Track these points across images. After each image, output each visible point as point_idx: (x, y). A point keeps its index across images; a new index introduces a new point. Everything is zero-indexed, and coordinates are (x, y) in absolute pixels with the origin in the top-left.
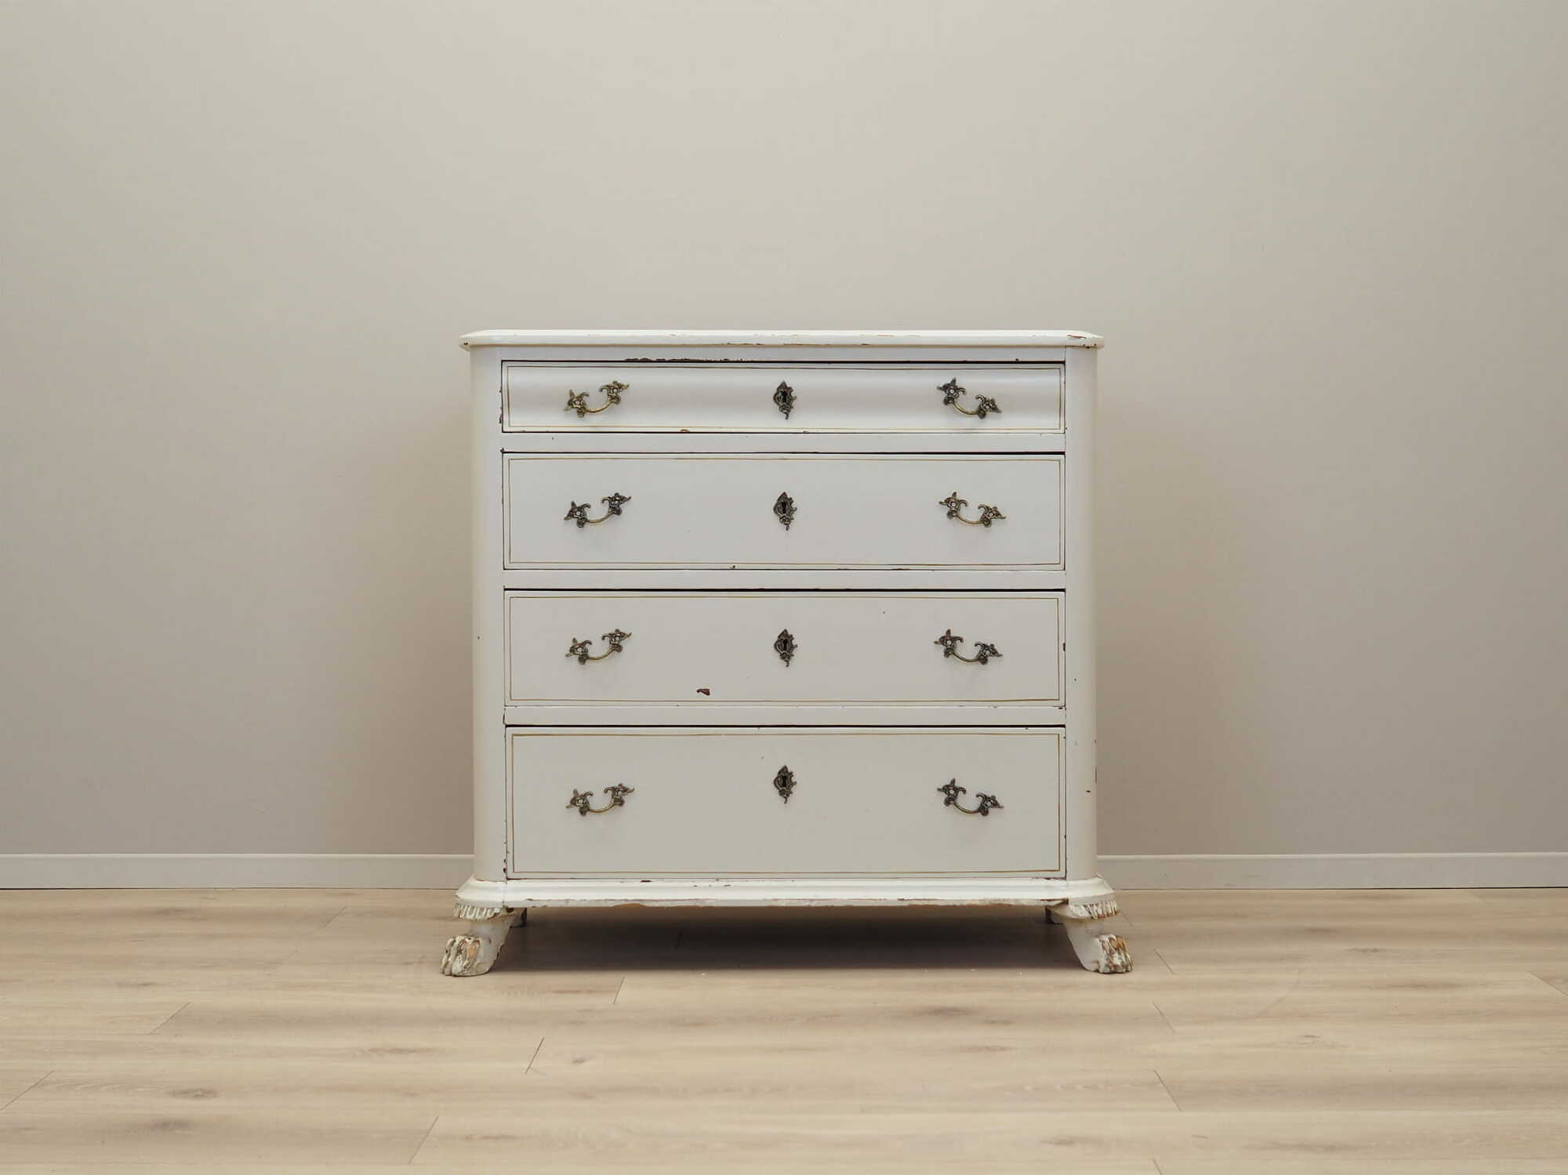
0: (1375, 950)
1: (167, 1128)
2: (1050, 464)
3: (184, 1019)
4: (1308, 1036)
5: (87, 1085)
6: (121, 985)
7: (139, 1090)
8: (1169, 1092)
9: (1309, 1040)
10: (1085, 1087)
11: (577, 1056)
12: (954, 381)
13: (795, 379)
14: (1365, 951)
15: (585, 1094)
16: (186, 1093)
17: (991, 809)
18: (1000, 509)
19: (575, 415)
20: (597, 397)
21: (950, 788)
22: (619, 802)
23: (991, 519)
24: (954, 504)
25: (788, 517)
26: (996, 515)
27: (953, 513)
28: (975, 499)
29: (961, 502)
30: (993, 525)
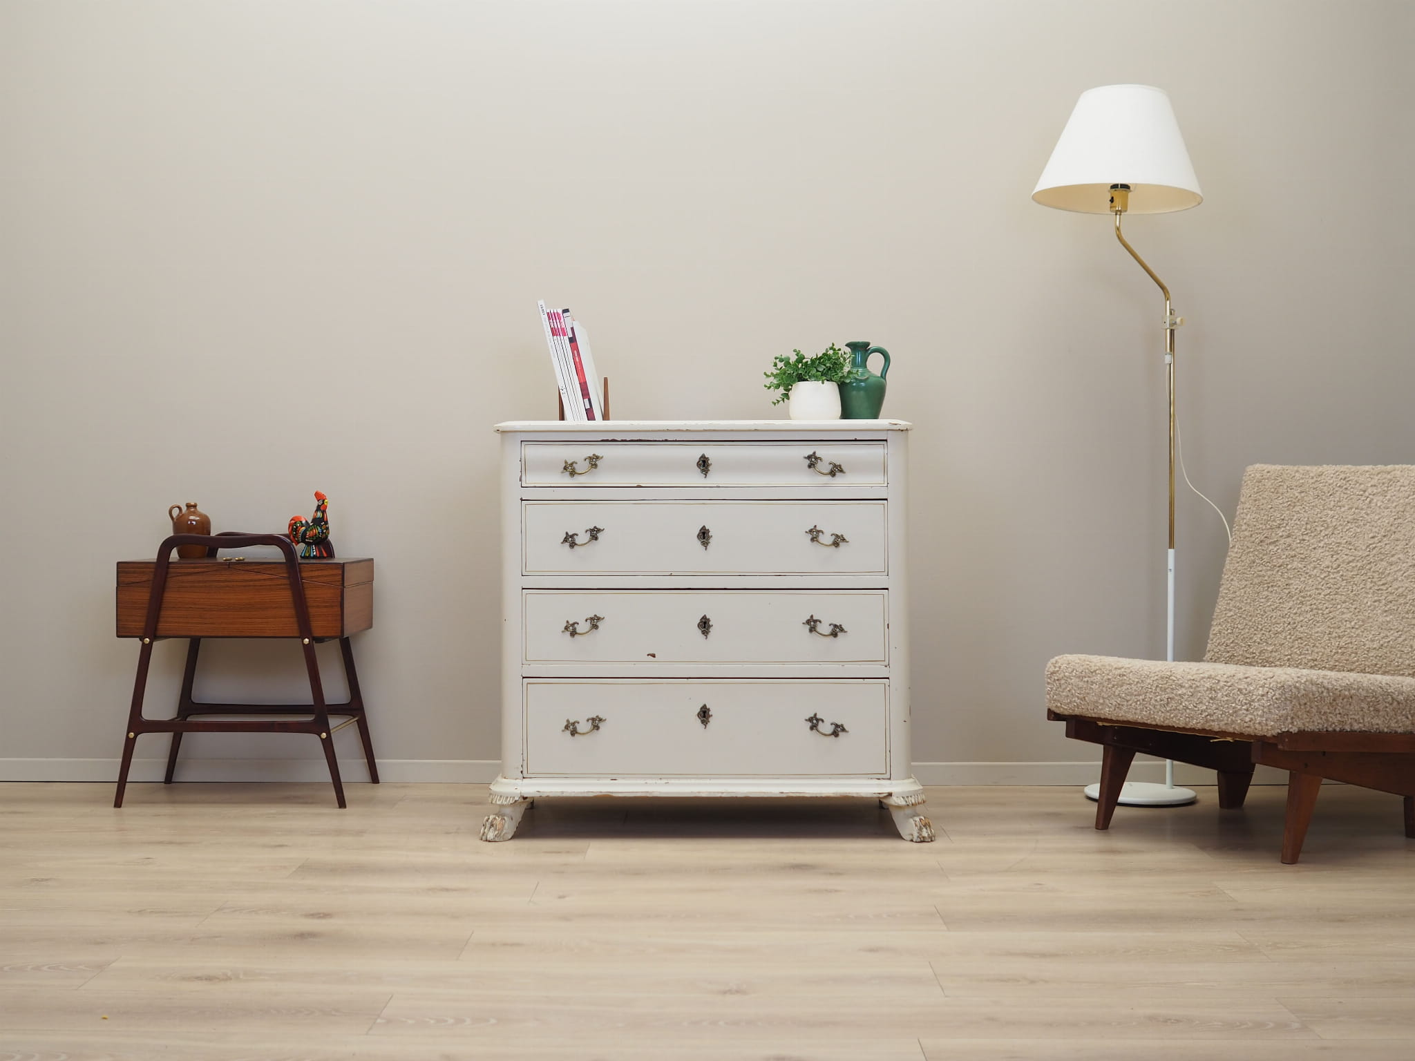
1: (303, 937)
2: (878, 506)
6: (265, 846)
7: (284, 913)
8: (944, 920)
9: (1039, 886)
10: (888, 916)
11: (561, 895)
12: (814, 453)
13: (711, 452)
15: (566, 918)
17: (841, 734)
18: (846, 537)
19: (568, 477)
20: (582, 465)
21: (813, 719)
22: (596, 728)
23: (839, 543)
24: (815, 533)
25: (707, 542)
26: (843, 540)
27: (815, 539)
28: (829, 530)
29: (820, 532)
30: (840, 546)
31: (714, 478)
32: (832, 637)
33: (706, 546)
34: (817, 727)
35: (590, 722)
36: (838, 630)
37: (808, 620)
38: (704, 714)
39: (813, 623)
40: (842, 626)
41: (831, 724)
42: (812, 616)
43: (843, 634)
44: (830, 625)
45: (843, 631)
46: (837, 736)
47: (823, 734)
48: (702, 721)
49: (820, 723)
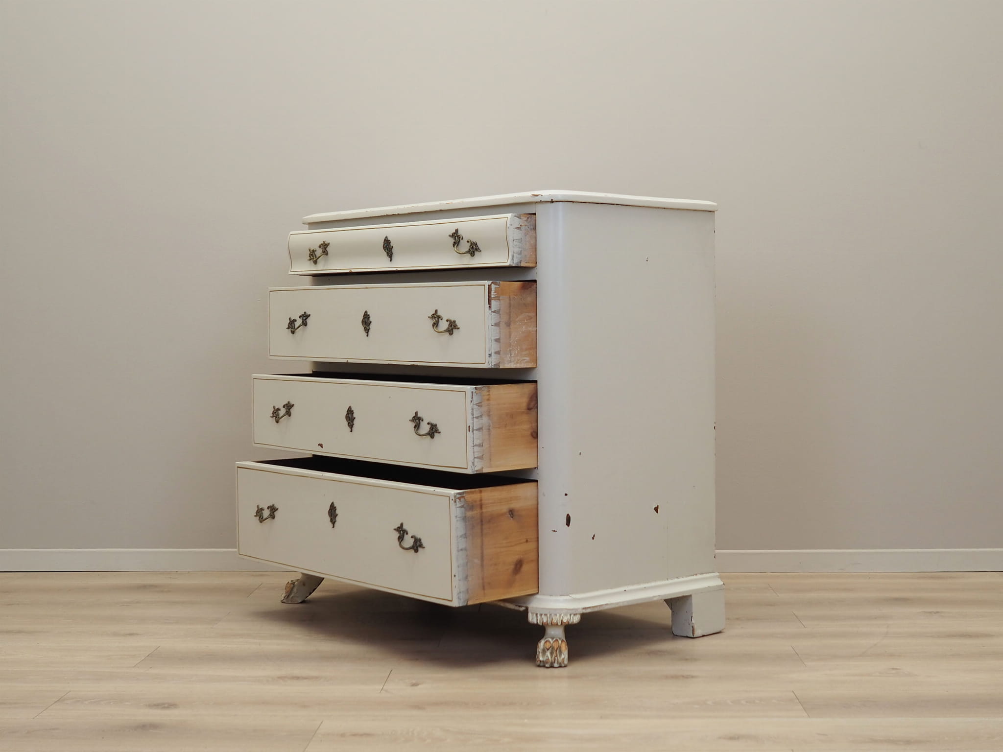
0: (938, 612)
1: (145, 728)
3: (156, 657)
4: (893, 669)
5: (93, 701)
6: (115, 634)
7: (127, 703)
8: (802, 705)
9: (894, 671)
10: (747, 702)
11: (414, 681)
12: (457, 230)
14: (930, 613)
15: (419, 706)
16: (157, 706)
17: (420, 549)
18: (456, 322)
19: (313, 264)
20: (319, 252)
21: (400, 529)
22: (272, 516)
23: (452, 329)
24: (436, 318)
25: (368, 328)
26: (454, 326)
27: (436, 325)
28: (445, 314)
29: (439, 317)
30: (453, 335)
32: (428, 437)
33: (367, 333)
34: (403, 539)
35: (269, 510)
36: (434, 430)
37: (414, 417)
38: (333, 512)
39: (417, 421)
40: (436, 425)
41: (412, 537)
42: (416, 413)
43: (437, 434)
44: (428, 424)
45: (437, 431)
46: (416, 551)
47: (403, 548)
48: (331, 519)
49: (405, 533)
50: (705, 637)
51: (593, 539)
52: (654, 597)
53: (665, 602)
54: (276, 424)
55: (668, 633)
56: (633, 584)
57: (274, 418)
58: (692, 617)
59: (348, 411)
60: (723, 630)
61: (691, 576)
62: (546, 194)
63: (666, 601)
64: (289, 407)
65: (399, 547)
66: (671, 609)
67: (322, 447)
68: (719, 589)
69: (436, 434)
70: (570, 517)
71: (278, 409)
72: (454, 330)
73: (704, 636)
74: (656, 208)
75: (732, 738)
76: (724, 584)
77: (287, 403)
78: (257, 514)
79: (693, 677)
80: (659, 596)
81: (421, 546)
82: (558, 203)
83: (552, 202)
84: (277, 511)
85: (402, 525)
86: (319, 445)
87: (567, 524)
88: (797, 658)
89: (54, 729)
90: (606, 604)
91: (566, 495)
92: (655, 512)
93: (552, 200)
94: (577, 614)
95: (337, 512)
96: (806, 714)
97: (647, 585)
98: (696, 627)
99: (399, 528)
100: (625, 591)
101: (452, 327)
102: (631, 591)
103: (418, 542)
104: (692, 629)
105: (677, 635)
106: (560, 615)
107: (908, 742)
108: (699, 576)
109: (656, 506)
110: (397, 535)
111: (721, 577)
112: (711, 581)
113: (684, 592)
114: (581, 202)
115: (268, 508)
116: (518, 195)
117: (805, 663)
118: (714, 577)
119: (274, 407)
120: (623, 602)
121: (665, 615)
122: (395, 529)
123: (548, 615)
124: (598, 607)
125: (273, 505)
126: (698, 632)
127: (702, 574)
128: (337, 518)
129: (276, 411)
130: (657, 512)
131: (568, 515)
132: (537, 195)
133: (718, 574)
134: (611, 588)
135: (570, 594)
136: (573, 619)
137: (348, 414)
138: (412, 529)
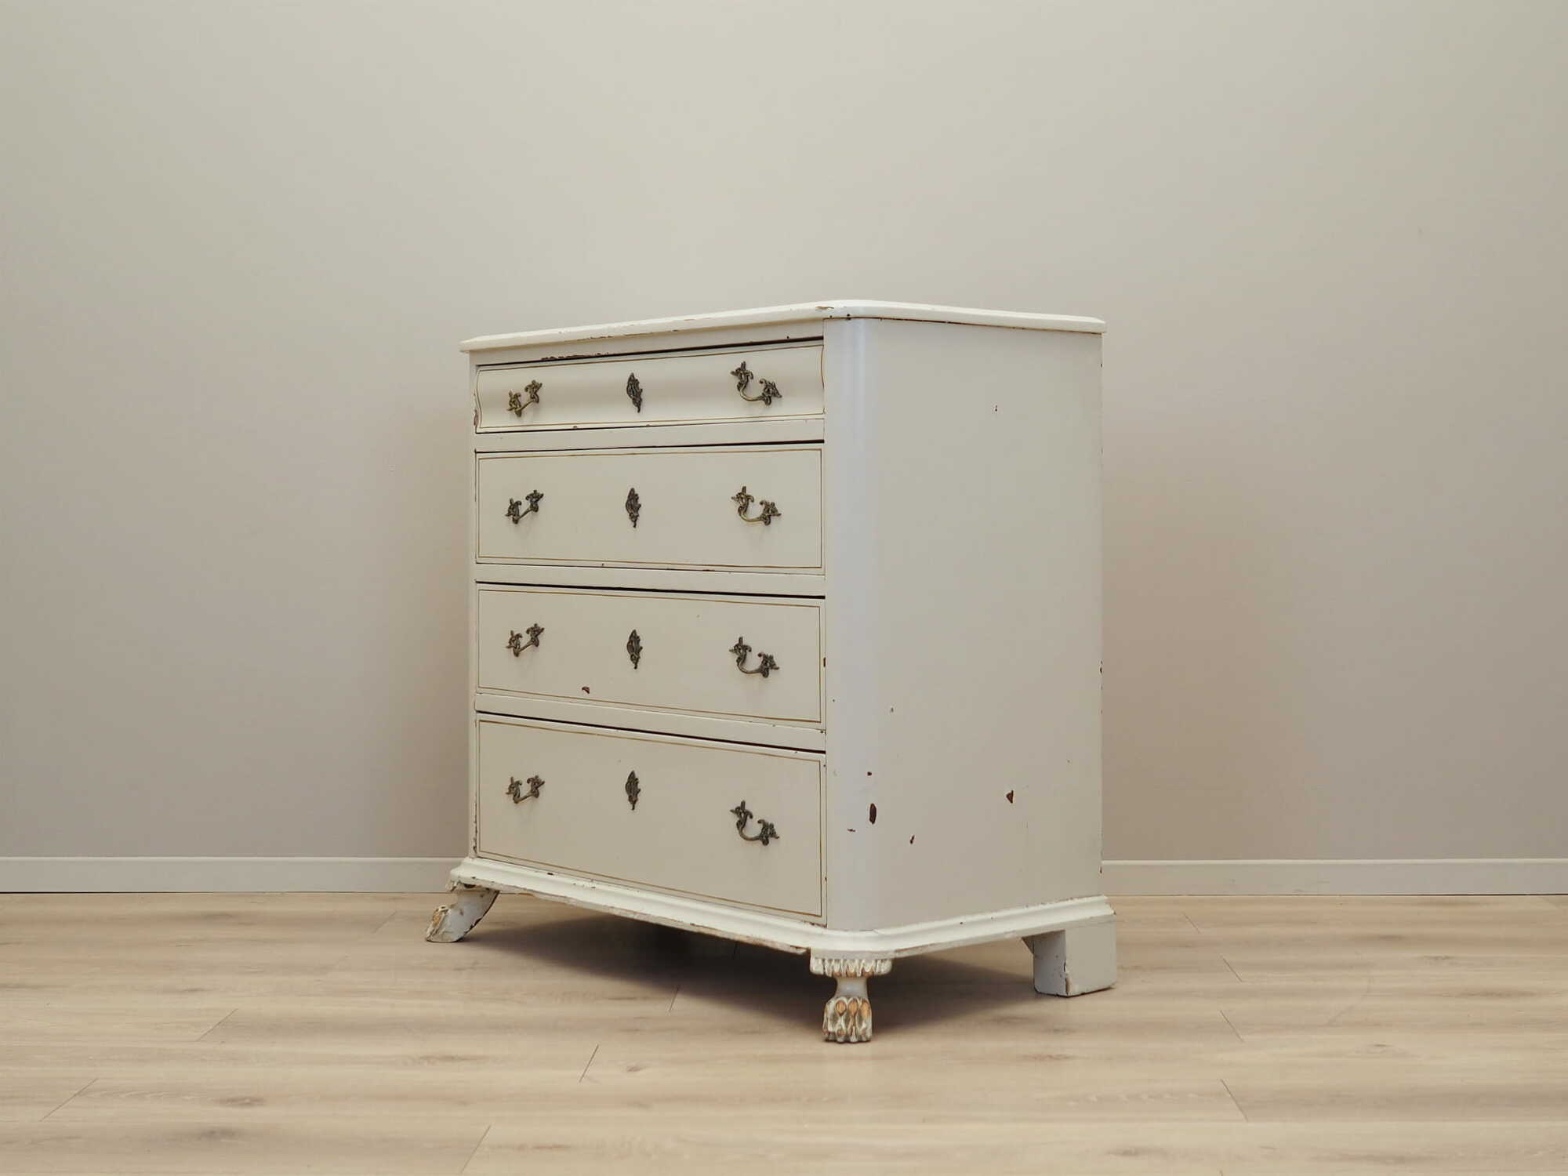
0: (1447, 958)
1: (214, 1136)
2: (809, 454)
3: (232, 1026)
4: (1379, 1046)
5: (132, 1093)
6: (168, 991)
7: (187, 1098)
8: (1236, 1102)
9: (1379, 1050)
10: (1150, 1097)
11: (634, 1064)
12: (744, 365)
14: (1436, 958)
15: (641, 1102)
16: (233, 1101)
17: (771, 840)
18: (776, 506)
19: (515, 415)
20: (525, 397)
21: (741, 811)
22: (535, 793)
23: (769, 516)
24: (743, 499)
25: (635, 514)
26: (773, 512)
27: (743, 510)
28: (758, 494)
29: (748, 498)
30: (771, 523)
31: (651, 413)
32: (759, 676)
33: (635, 522)
34: (744, 825)
35: (530, 784)
36: (768, 664)
37: (737, 646)
38: (632, 787)
39: (741, 651)
40: (771, 657)
41: (759, 822)
42: (741, 640)
43: (773, 670)
44: (760, 655)
45: (773, 666)
46: (766, 842)
47: (746, 839)
48: (630, 797)
49: (748, 817)
50: (1085, 996)
51: (911, 842)
52: (1006, 933)
53: (1023, 941)
54: (516, 658)
55: (1028, 989)
56: (973, 913)
57: (512, 649)
58: (1065, 965)
59: (630, 637)
60: (1113, 984)
61: (1064, 900)
62: (839, 305)
63: (1025, 939)
64: (536, 632)
65: (738, 836)
66: (1033, 953)
67: (588, 692)
68: (1107, 921)
69: (771, 672)
70: (875, 809)
71: (519, 636)
72: (772, 517)
73: (1083, 994)
74: (1010, 328)
75: (1126, 1153)
76: (1115, 913)
77: (533, 626)
78: (510, 791)
79: (1066, 1058)
80: (1014, 932)
81: (773, 834)
82: (857, 320)
83: (849, 318)
84: (542, 786)
85: (743, 804)
86: (583, 689)
87: (871, 820)
88: (1230, 1028)
89: (70, 1138)
90: (931, 945)
91: (869, 774)
92: (1008, 801)
93: (848, 315)
94: (886, 960)
95: (640, 786)
96: (1243, 1117)
97: (995, 915)
98: (1071, 980)
99: (738, 808)
100: (961, 923)
101: (770, 513)
102: (973, 923)
103: (769, 830)
104: (1065, 983)
105: (1041, 993)
106: (861, 961)
107: (1401, 1160)
108: (1076, 901)
109: (1010, 792)
110: (735, 819)
111: (1110, 903)
112: (1094, 909)
113: (1052, 926)
114: (894, 319)
115: (528, 781)
116: (795, 307)
117: (1241, 1037)
118: (1099, 903)
119: (512, 633)
120: (958, 941)
121: (1022, 962)
122: (732, 811)
123: (842, 961)
124: (920, 949)
125: (537, 777)
126: (1075, 989)
127: (1080, 897)
128: (640, 796)
129: (515, 639)
130: (1012, 802)
131: (872, 805)
132: (826, 308)
133: (1106, 898)
134: (940, 920)
135: (877, 928)
136: (880, 968)
137: (630, 641)
138: (759, 811)
